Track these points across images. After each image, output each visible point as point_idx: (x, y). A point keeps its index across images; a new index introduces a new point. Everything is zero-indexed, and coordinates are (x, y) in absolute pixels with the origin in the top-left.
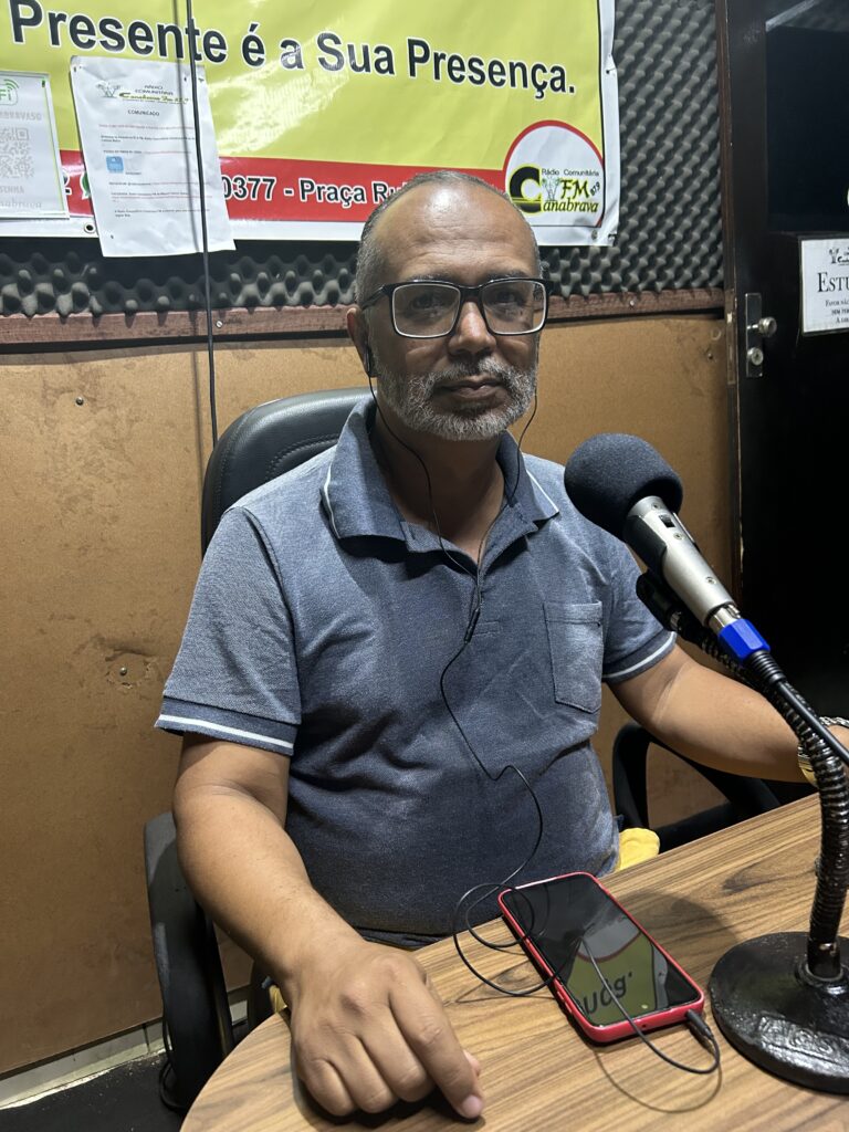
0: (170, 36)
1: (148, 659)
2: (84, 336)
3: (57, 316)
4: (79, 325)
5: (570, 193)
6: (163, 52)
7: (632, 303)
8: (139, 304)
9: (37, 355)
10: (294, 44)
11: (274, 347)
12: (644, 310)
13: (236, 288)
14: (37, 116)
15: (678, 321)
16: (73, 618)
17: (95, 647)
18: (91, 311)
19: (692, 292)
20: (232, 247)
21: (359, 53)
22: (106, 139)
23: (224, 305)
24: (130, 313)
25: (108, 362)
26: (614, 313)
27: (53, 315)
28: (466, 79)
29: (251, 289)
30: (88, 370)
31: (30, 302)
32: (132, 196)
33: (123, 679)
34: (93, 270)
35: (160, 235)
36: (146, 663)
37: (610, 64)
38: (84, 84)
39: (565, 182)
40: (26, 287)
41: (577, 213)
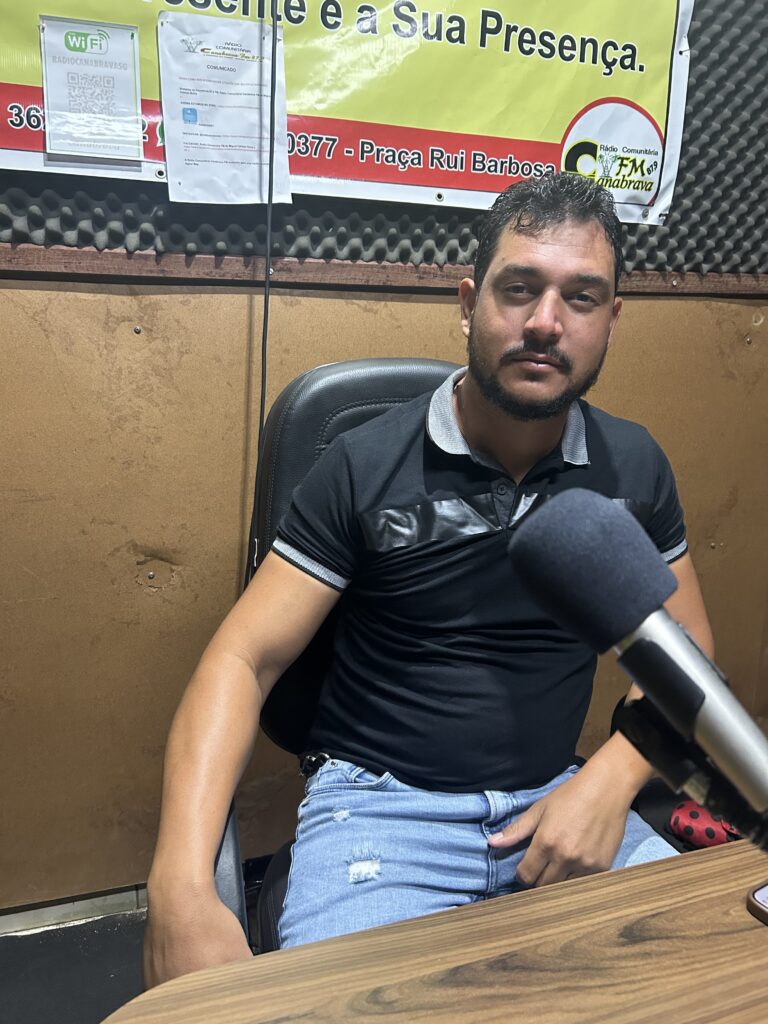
1: (174, 567)
2: (147, 271)
3: (125, 251)
4: (143, 261)
5: (625, 171)
6: (245, 12)
7: (675, 283)
8: (198, 247)
9: (104, 285)
10: (370, 9)
11: (320, 296)
12: (686, 291)
13: (290, 239)
14: (124, 66)
15: (720, 304)
16: (111, 523)
17: (128, 551)
18: (155, 249)
19: (738, 277)
20: (289, 201)
21: (432, 21)
22: (184, 91)
23: (279, 254)
24: (190, 254)
25: (166, 297)
26: (655, 290)
27: (121, 250)
28: (536, 52)
29: (304, 241)
30: (148, 302)
31: (102, 237)
32: (203, 146)
33: (150, 582)
34: (161, 213)
35: (222, 184)
36: (172, 571)
37: (684, 45)
38: (169, 37)
39: (623, 159)
40: (99, 223)
41: (630, 192)
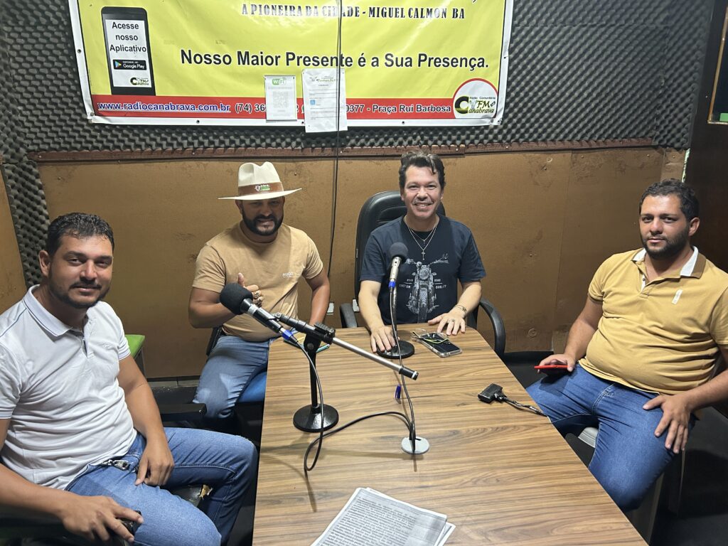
0: (334, 60)
2: (299, 154)
4: (297, 151)
5: (481, 106)
6: (332, 65)
7: (507, 147)
8: (316, 146)
9: (284, 160)
10: (376, 58)
12: (513, 150)
13: (348, 141)
14: (291, 88)
15: (530, 154)
18: (301, 147)
19: (537, 143)
20: (346, 129)
21: (399, 60)
22: (311, 94)
23: (345, 146)
24: (313, 148)
25: (305, 163)
26: (498, 151)
27: (290, 148)
28: (441, 66)
29: (353, 141)
30: (299, 165)
31: (284, 144)
32: (317, 112)
34: (303, 135)
35: (324, 125)
37: (507, 54)
38: (306, 77)
39: (480, 102)
40: (283, 139)
41: (484, 114)
